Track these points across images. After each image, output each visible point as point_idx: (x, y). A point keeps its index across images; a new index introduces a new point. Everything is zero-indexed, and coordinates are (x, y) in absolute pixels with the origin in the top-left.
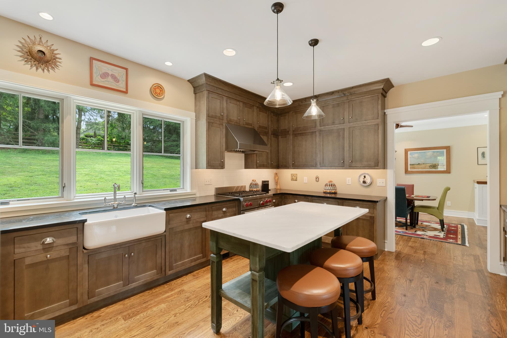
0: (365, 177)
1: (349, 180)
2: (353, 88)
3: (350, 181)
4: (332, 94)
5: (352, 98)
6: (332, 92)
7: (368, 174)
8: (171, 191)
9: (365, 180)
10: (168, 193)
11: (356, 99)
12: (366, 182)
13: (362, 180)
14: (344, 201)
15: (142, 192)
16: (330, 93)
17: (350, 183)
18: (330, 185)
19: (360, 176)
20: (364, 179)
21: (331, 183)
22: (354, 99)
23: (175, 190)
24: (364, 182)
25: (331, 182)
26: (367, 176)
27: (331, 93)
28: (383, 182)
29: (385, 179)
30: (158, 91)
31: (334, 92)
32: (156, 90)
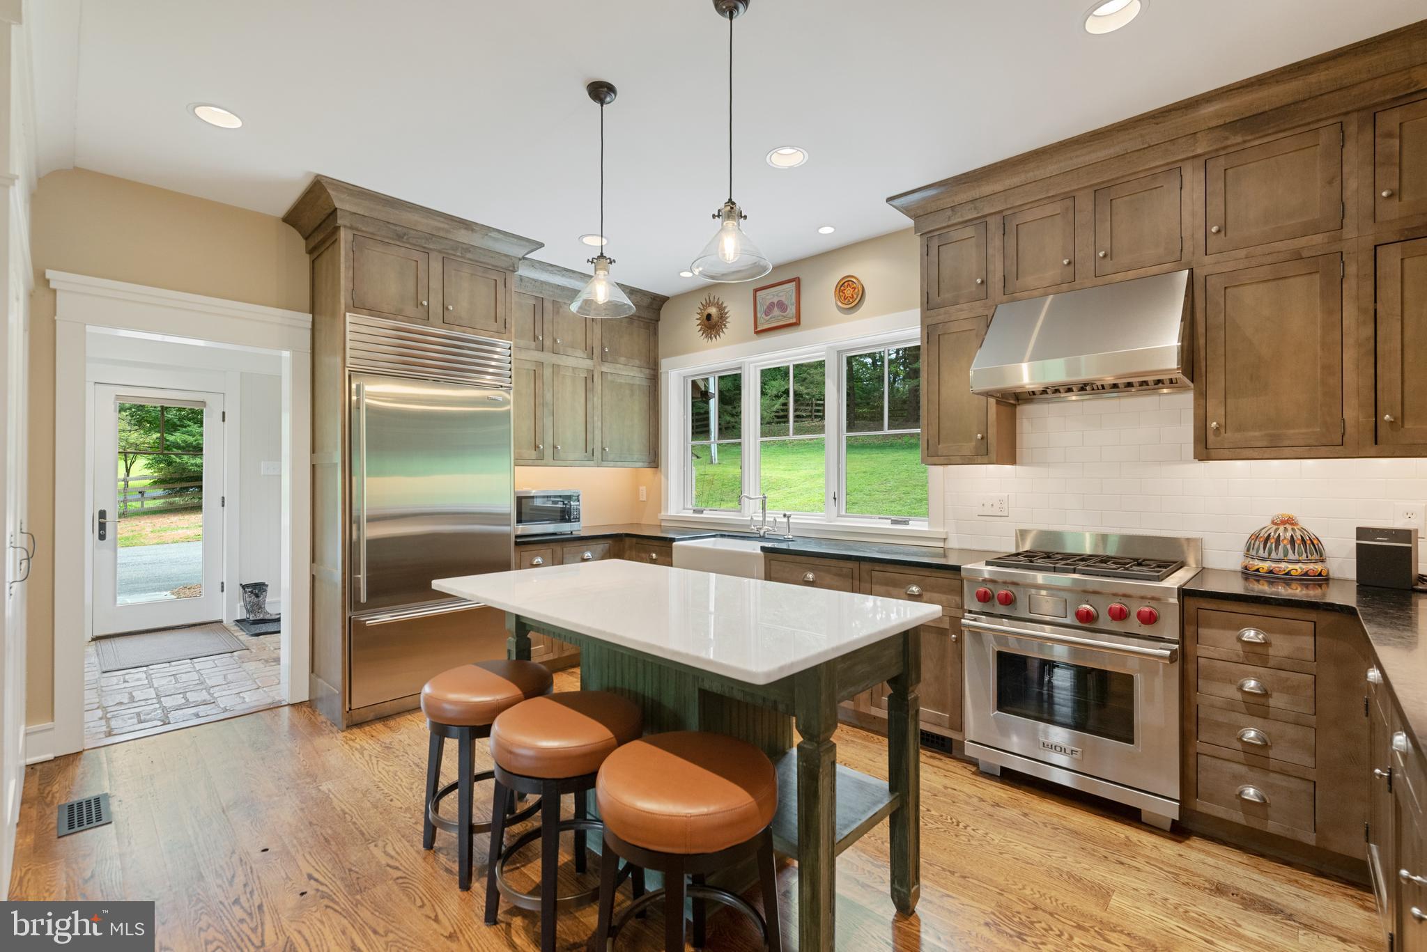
8: (895, 522)
10: (886, 525)
15: (838, 517)
23: (905, 523)
30: (849, 292)
32: (849, 288)
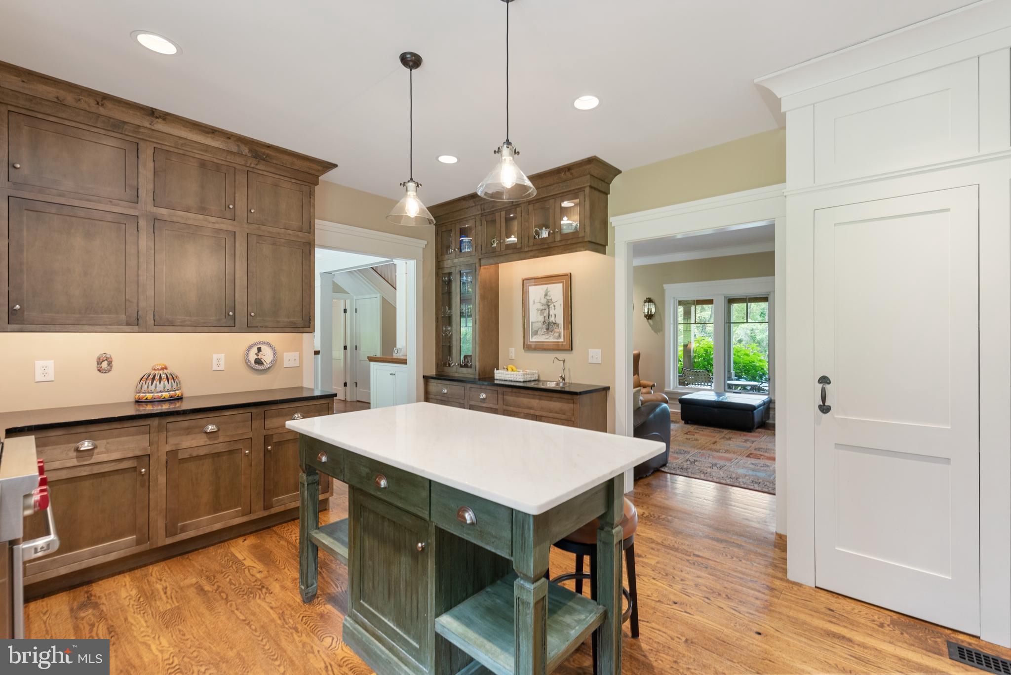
0: (259, 350)
1: (219, 360)
2: (269, 147)
3: (222, 362)
4: (208, 133)
5: (258, 167)
6: (212, 130)
7: (268, 344)
9: (259, 357)
11: (265, 173)
12: (263, 361)
13: (252, 357)
14: (267, 408)
16: (206, 128)
17: (222, 368)
18: (164, 376)
19: (250, 348)
20: (258, 355)
21: (165, 371)
22: (260, 172)
24: (258, 362)
25: (166, 368)
26: (263, 347)
27: (207, 130)
28: (295, 359)
29: (298, 353)
31: (219, 132)
